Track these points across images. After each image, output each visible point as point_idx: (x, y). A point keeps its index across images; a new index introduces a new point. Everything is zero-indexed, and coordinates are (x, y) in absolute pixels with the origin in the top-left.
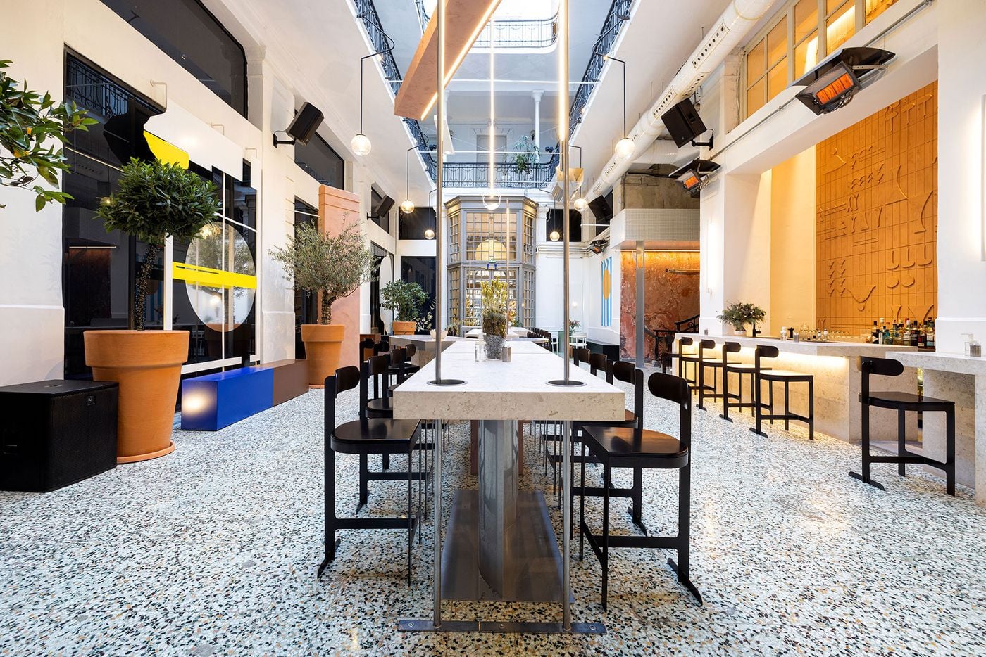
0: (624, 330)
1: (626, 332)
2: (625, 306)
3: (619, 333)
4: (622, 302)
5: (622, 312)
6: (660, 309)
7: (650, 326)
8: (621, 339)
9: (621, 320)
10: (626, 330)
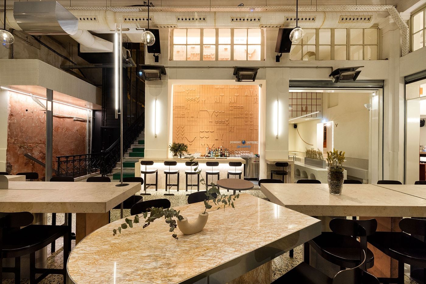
0: (10, 159)
1: (12, 160)
2: (11, 138)
3: (5, 162)
4: (8, 135)
5: (9, 143)
6: (40, 141)
7: (33, 154)
8: (7, 166)
9: (7, 150)
10: (12, 159)
